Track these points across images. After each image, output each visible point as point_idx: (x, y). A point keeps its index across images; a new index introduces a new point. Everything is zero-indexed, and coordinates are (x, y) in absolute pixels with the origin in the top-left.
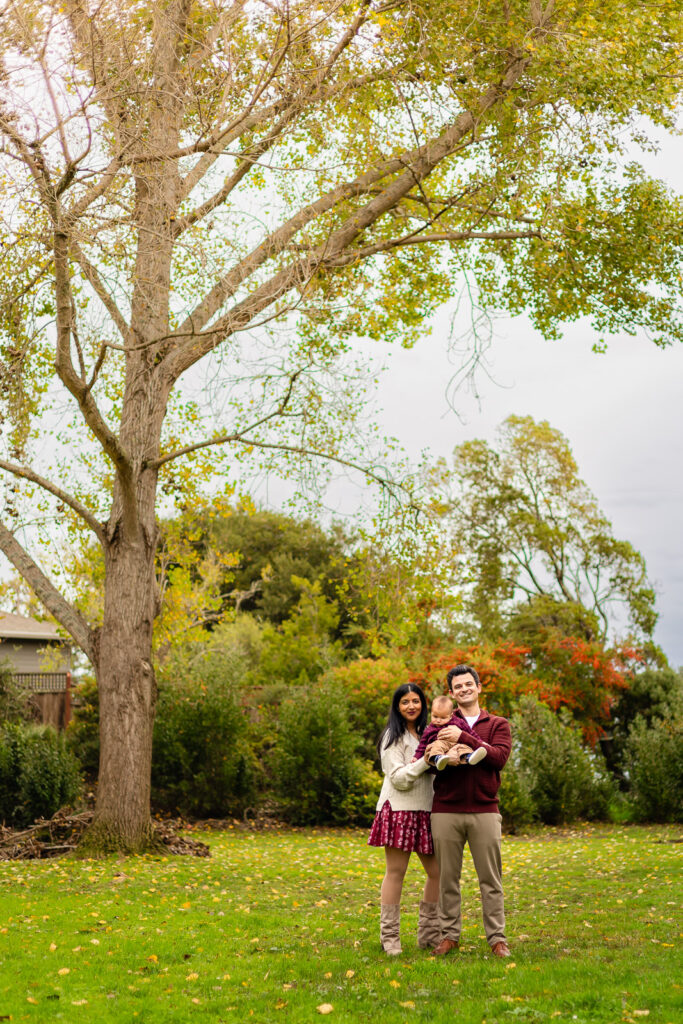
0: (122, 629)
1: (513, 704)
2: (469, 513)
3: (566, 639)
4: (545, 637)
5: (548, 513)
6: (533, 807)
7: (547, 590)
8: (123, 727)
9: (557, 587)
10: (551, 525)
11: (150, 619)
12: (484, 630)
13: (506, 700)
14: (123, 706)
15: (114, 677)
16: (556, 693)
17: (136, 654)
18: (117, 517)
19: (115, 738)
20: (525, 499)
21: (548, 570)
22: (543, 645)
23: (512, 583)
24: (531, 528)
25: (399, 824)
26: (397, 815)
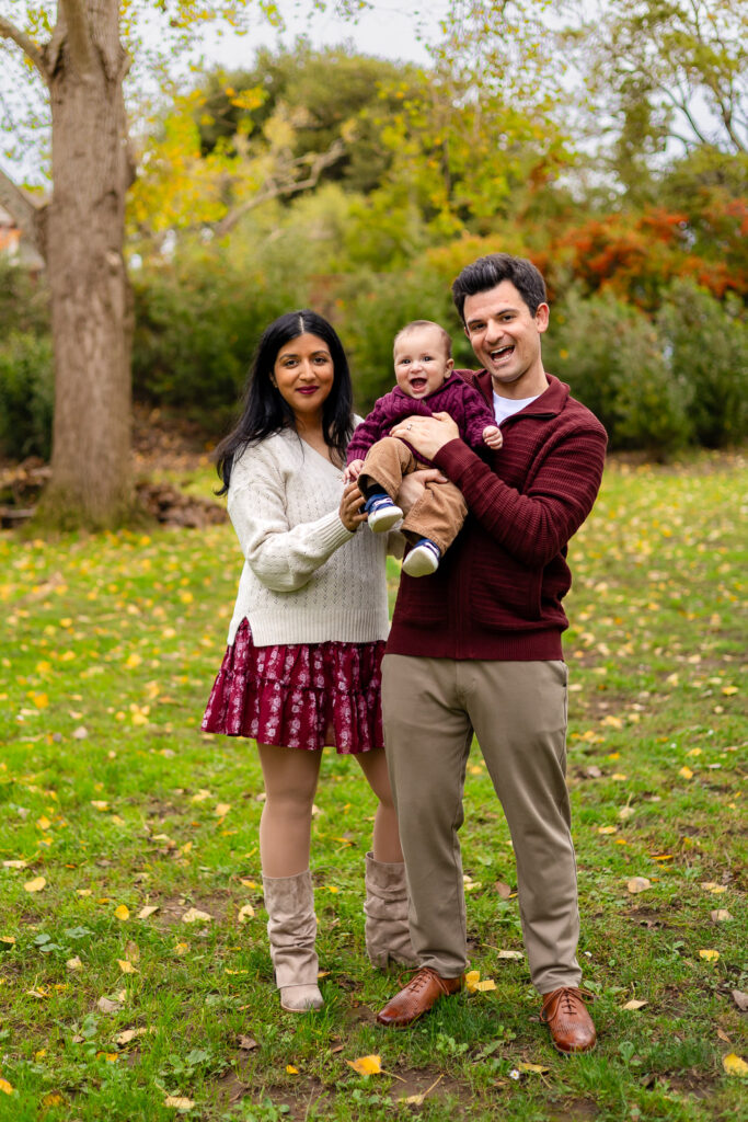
0: (75, 204)
1: (664, 292)
2: (608, 39)
3: (733, 201)
4: (707, 200)
5: (713, 34)
6: (686, 427)
7: (710, 139)
8: (83, 349)
9: (724, 135)
10: (716, 49)
11: (119, 188)
12: (629, 195)
13: (655, 285)
14: (81, 320)
15: (68, 277)
16: (722, 273)
17: (99, 242)
18: (61, 35)
19: (74, 367)
20: (682, 16)
21: (713, 112)
22: (704, 212)
23: (665, 131)
24: (690, 55)
25: (269, 680)
26: (268, 658)
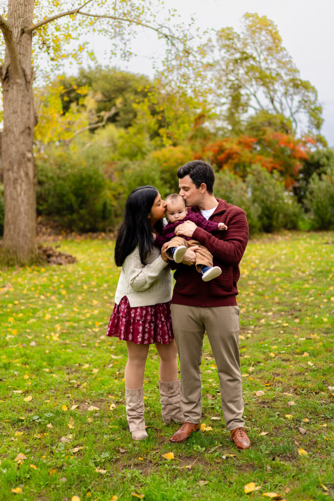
0: (13, 132)
1: (248, 170)
2: (224, 67)
3: (275, 133)
4: (264, 132)
5: (266, 66)
6: (258, 224)
7: (265, 108)
8: (17, 192)
9: (271, 106)
10: (268, 72)
11: (31, 126)
12: (233, 130)
13: (244, 167)
14: (16, 180)
15: (10, 162)
16: (271, 162)
17: (23, 148)
18: (7, 64)
19: (13, 199)
20: (254, 59)
21: (266, 97)
22: (263, 137)
23: (247, 104)
24: (257, 75)
25: (138, 320)
26: (136, 312)
